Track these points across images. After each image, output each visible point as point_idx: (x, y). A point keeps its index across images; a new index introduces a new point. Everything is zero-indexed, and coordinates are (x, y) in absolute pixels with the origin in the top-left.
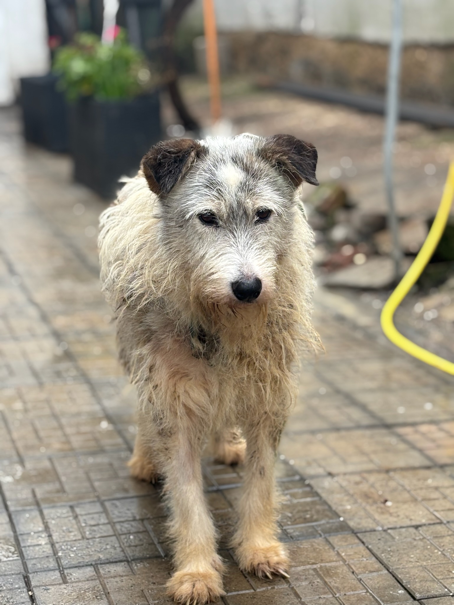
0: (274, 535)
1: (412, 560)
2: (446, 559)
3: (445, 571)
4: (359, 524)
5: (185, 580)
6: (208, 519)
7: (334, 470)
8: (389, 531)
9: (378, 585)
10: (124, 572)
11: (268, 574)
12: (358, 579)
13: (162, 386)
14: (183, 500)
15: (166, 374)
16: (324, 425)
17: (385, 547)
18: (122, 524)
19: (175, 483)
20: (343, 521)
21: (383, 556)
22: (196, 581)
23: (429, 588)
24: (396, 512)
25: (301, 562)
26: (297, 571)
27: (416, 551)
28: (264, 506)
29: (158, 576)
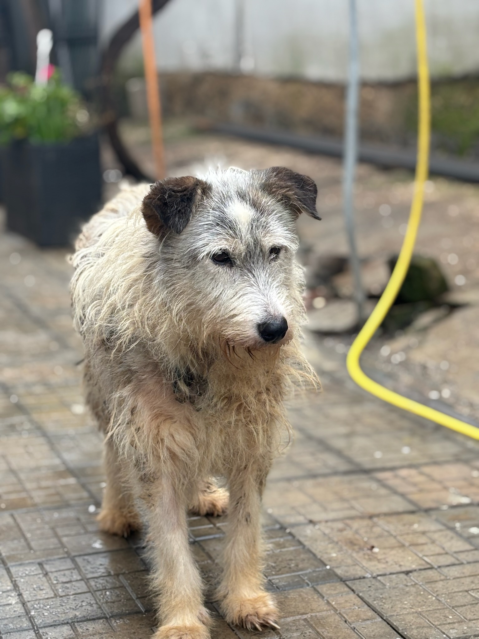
0: (261, 584)
1: (406, 606)
2: (441, 605)
3: (441, 617)
4: (347, 572)
5: (171, 634)
6: (195, 570)
7: (315, 518)
8: (379, 578)
9: (373, 633)
10: (103, 629)
11: (257, 626)
12: (351, 628)
13: (144, 428)
14: (167, 549)
15: (147, 417)
16: (299, 473)
17: (377, 594)
18: (96, 580)
19: (159, 532)
20: (330, 569)
21: (375, 603)
22: (183, 635)
23: (427, 634)
24: (385, 559)
25: (289, 612)
26: (287, 622)
27: (409, 597)
28: (250, 555)
29: (140, 632)
